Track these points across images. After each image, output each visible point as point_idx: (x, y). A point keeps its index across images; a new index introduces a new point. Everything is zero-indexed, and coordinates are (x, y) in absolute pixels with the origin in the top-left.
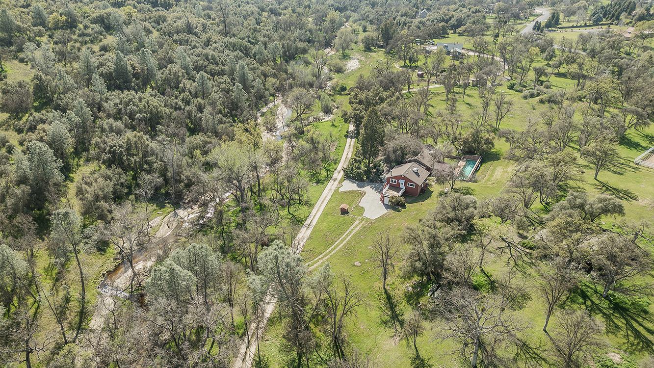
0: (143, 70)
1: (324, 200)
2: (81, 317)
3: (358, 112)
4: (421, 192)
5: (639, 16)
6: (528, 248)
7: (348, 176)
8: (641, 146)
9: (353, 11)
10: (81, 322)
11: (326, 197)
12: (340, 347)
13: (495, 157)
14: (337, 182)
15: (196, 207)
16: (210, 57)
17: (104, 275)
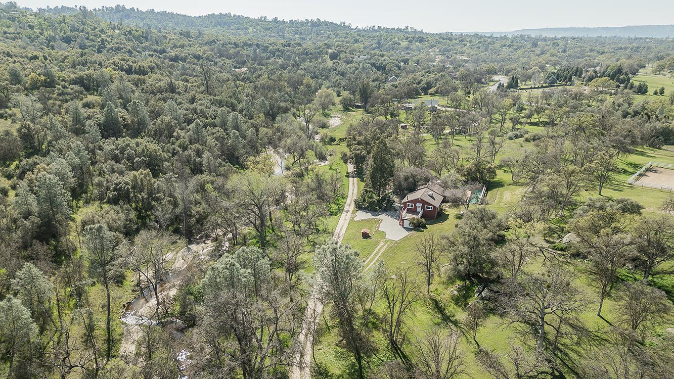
0: (133, 122)
1: (342, 228)
2: (109, 344)
3: (359, 152)
4: (438, 215)
5: (589, 77)
6: (560, 250)
7: (359, 207)
8: (628, 171)
9: (324, 80)
10: (109, 350)
11: (343, 226)
12: (399, 349)
13: (500, 184)
14: (349, 214)
15: (209, 242)
16: (198, 111)
17: (124, 306)
